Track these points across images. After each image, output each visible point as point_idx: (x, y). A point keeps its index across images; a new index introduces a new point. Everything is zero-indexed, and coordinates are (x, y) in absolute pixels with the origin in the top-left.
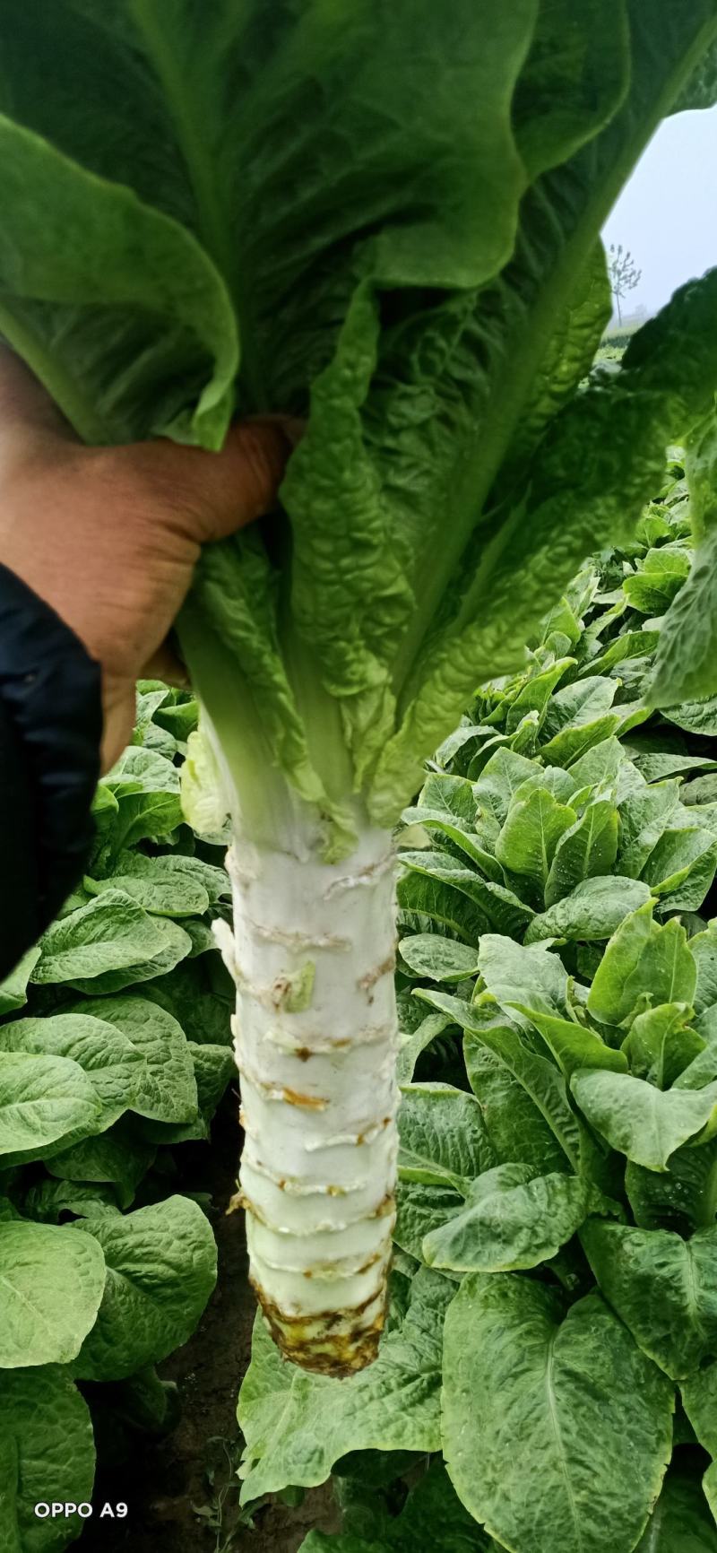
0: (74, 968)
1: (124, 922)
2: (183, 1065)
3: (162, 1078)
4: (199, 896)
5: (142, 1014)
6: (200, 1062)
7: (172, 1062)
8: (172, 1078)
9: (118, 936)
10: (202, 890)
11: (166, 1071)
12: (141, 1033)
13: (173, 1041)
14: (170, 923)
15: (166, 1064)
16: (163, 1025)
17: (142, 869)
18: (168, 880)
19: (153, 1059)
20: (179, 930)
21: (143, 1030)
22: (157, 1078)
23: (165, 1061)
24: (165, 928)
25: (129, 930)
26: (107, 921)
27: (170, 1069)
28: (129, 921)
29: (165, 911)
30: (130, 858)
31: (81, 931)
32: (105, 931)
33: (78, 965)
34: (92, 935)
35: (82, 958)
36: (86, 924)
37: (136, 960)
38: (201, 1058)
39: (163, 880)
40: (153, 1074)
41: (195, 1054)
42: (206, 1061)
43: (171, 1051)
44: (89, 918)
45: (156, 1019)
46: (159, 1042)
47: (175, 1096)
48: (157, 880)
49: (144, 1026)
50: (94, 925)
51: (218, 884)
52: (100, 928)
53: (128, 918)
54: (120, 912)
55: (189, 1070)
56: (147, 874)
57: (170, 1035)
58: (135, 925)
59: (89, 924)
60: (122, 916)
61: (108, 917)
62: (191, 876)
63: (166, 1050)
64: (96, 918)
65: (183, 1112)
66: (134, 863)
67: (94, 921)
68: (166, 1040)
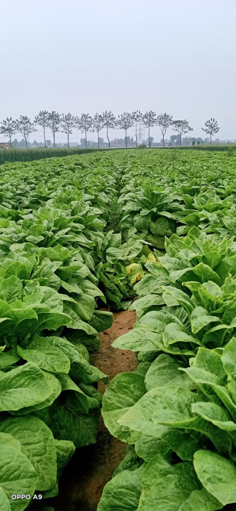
0: (8, 405)
1: (34, 379)
2: (52, 456)
3: (41, 464)
4: (66, 362)
5: (36, 427)
6: (59, 451)
7: (47, 455)
8: (46, 464)
9: (30, 386)
10: (67, 359)
11: (44, 460)
12: (34, 438)
13: (49, 442)
14: (53, 377)
15: (44, 456)
16: (45, 433)
17: (43, 344)
18: (54, 352)
19: (39, 454)
20: (57, 380)
21: (35, 436)
22: (39, 464)
23: (44, 454)
24: (50, 379)
25: (35, 383)
26: (26, 378)
27: (46, 459)
28: (36, 379)
29: (51, 370)
30: (38, 338)
31: (14, 381)
32: (24, 382)
33: (10, 403)
34: (18, 384)
35: (12, 399)
36: (16, 378)
37: (37, 402)
38: (60, 450)
39: (51, 352)
40: (38, 462)
41: (57, 447)
42: (62, 451)
43: (47, 448)
44: (18, 375)
45: (42, 430)
46: (42, 444)
47: (46, 474)
48: (49, 352)
49: (36, 434)
50: (20, 379)
51: (74, 355)
52: (22, 381)
53: (36, 377)
54: (33, 374)
55: (55, 458)
56: (44, 348)
57: (47, 439)
58: (38, 380)
59: (17, 378)
60: (33, 376)
61: (27, 376)
62: (63, 350)
63: (45, 448)
64: (21, 376)
65: (49, 484)
66: (40, 341)
67: (20, 377)
68: (46, 442)
